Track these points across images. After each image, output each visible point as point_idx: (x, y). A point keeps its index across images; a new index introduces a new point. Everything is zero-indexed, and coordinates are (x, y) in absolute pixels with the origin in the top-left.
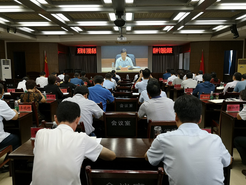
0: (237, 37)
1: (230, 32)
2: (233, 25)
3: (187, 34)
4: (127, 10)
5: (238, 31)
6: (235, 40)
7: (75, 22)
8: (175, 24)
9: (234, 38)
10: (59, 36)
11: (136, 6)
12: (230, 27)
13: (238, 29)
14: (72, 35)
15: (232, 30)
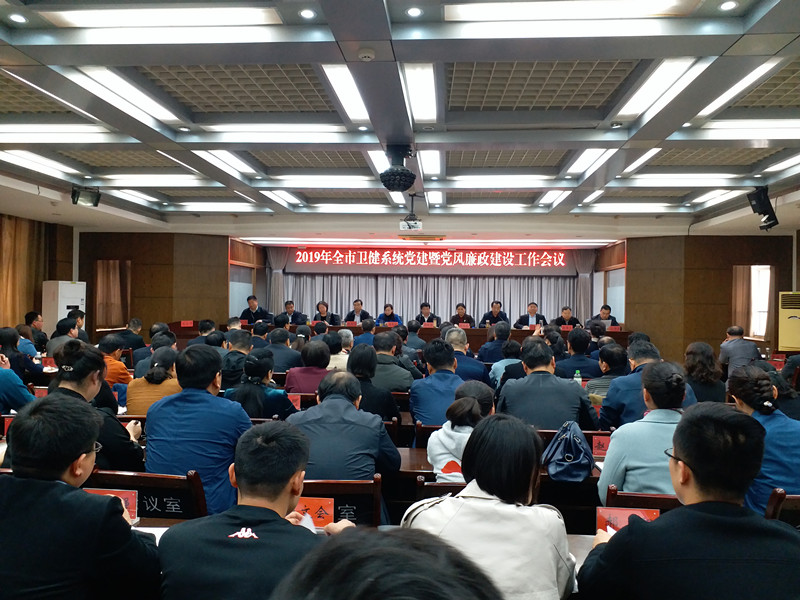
0: (770, 226)
1: (749, 211)
2: (757, 188)
3: (616, 216)
4: (419, 140)
5: (773, 206)
6: (764, 233)
7: (272, 177)
8: (575, 185)
9: (762, 228)
10: (232, 218)
11: (448, 130)
12: (749, 195)
13: (773, 202)
14: (271, 215)
15: (754, 203)
